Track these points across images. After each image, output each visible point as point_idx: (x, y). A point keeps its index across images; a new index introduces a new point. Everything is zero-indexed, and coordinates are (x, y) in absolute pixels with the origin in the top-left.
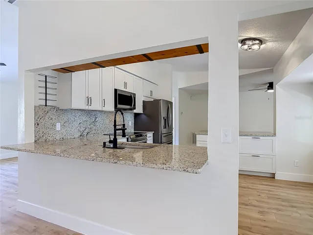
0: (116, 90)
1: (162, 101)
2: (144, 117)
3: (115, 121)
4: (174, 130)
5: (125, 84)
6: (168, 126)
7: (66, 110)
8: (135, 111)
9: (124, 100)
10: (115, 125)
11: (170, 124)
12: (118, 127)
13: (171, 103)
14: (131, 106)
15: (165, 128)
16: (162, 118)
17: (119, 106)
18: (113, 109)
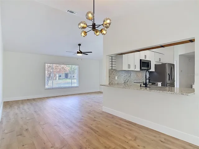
0: (141, 60)
1: (167, 64)
2: (155, 73)
3: (146, 75)
4: (175, 82)
5: (145, 56)
6: (172, 79)
7: (119, 71)
8: (150, 70)
9: (145, 64)
10: (146, 77)
11: (173, 78)
12: (147, 78)
13: (174, 65)
14: (149, 67)
15: (169, 80)
16: (168, 74)
17: (142, 68)
18: (139, 70)
